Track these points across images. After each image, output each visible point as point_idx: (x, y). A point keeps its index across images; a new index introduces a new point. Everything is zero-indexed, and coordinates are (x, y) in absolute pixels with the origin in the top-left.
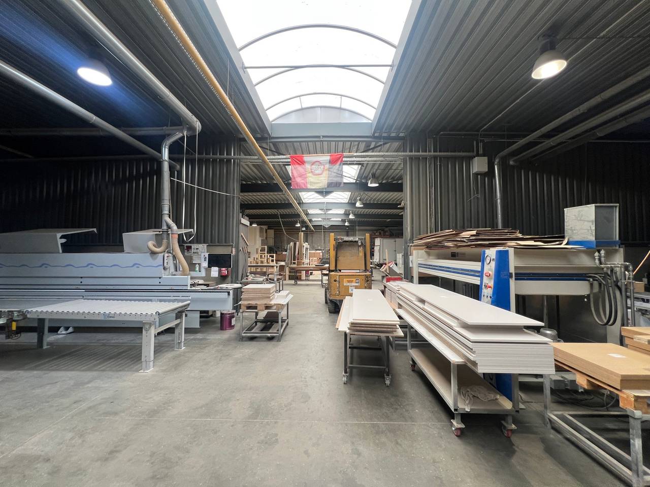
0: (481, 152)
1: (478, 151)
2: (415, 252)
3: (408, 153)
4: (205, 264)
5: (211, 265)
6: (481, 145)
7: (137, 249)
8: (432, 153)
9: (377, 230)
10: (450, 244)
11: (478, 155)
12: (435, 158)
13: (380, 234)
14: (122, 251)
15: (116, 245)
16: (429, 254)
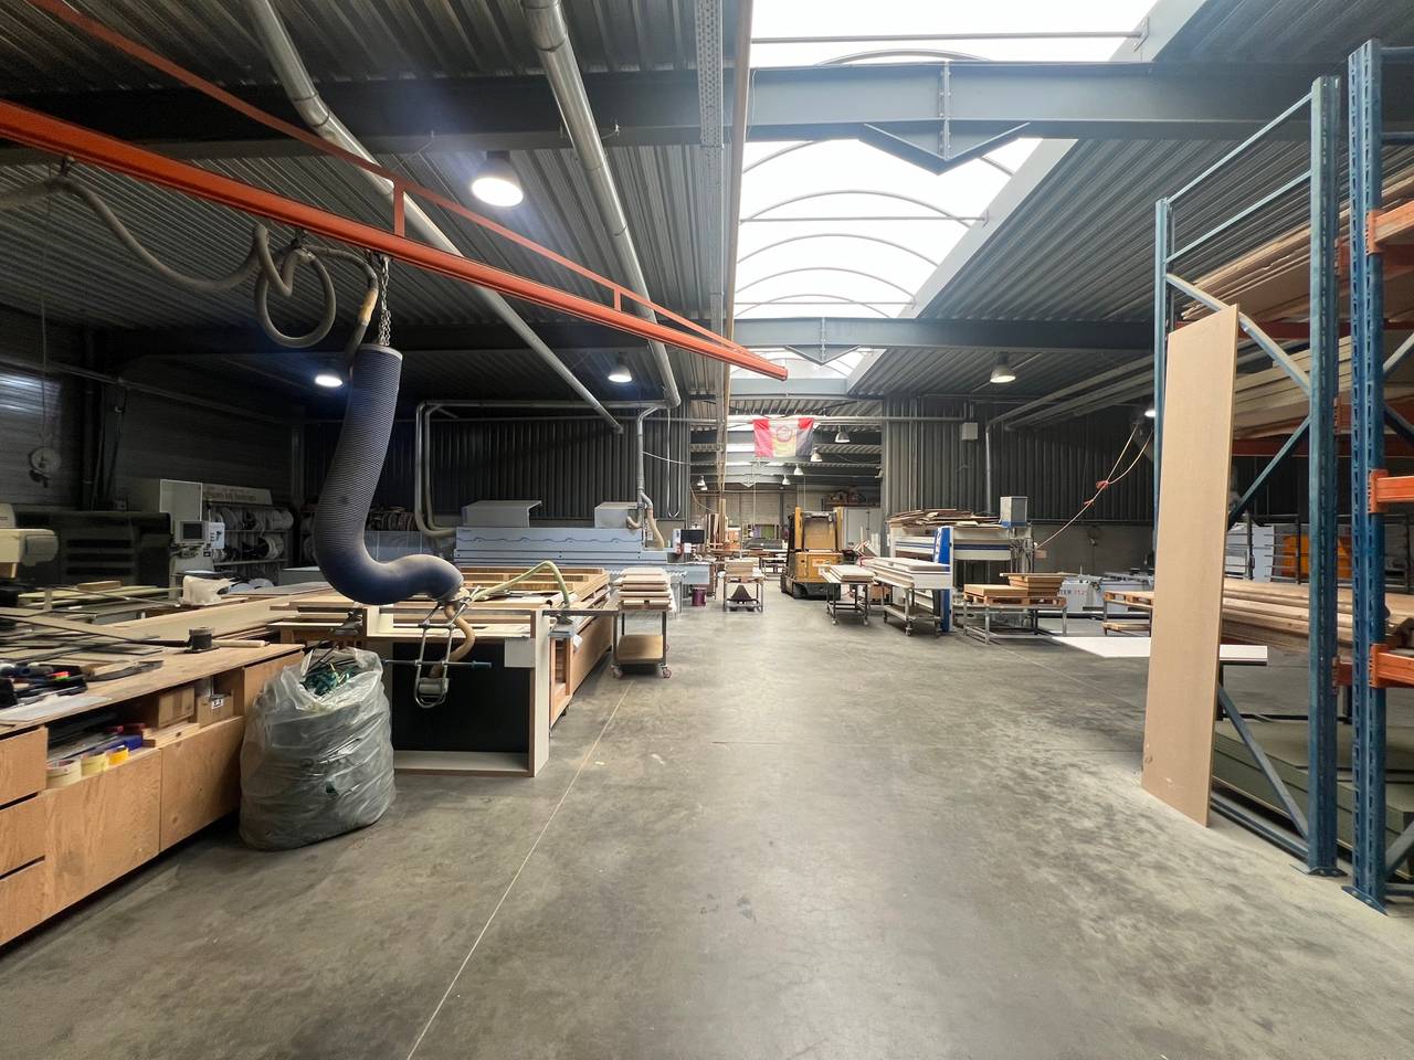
0: (971, 415)
1: (968, 415)
2: (892, 530)
3: (888, 418)
4: (678, 540)
5: (684, 540)
6: (971, 407)
7: (608, 525)
8: (915, 418)
9: (836, 492)
10: (920, 523)
11: (968, 420)
12: (919, 422)
13: (841, 498)
14: (593, 526)
15: (588, 520)
16: (907, 532)
